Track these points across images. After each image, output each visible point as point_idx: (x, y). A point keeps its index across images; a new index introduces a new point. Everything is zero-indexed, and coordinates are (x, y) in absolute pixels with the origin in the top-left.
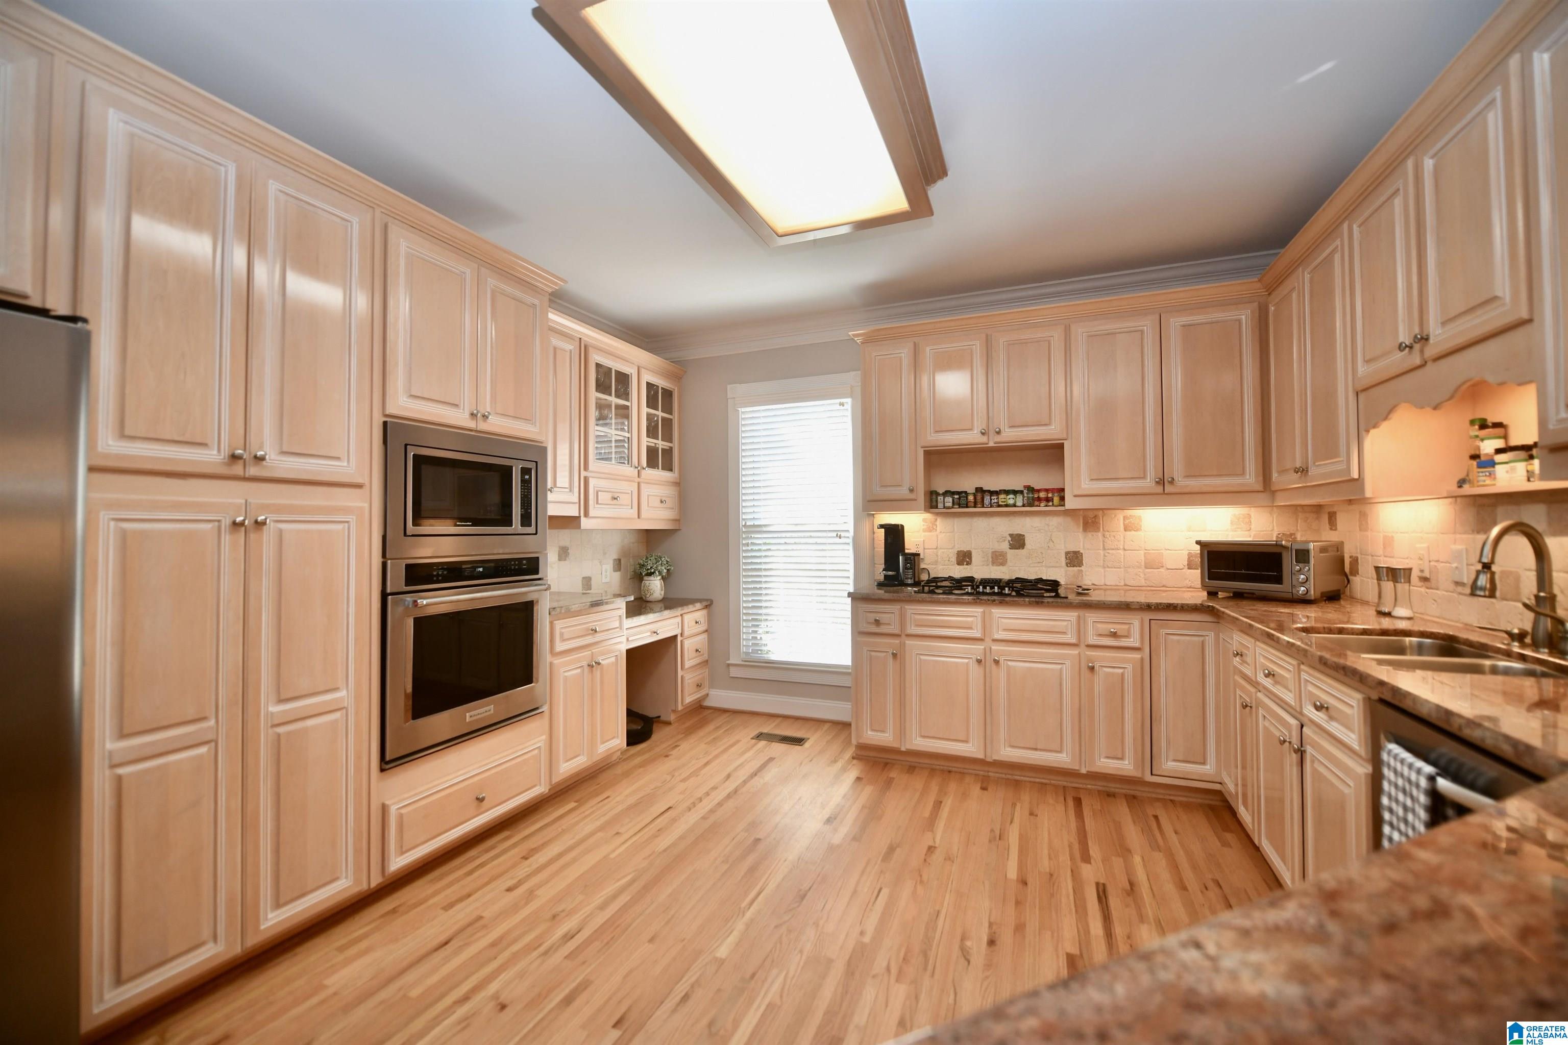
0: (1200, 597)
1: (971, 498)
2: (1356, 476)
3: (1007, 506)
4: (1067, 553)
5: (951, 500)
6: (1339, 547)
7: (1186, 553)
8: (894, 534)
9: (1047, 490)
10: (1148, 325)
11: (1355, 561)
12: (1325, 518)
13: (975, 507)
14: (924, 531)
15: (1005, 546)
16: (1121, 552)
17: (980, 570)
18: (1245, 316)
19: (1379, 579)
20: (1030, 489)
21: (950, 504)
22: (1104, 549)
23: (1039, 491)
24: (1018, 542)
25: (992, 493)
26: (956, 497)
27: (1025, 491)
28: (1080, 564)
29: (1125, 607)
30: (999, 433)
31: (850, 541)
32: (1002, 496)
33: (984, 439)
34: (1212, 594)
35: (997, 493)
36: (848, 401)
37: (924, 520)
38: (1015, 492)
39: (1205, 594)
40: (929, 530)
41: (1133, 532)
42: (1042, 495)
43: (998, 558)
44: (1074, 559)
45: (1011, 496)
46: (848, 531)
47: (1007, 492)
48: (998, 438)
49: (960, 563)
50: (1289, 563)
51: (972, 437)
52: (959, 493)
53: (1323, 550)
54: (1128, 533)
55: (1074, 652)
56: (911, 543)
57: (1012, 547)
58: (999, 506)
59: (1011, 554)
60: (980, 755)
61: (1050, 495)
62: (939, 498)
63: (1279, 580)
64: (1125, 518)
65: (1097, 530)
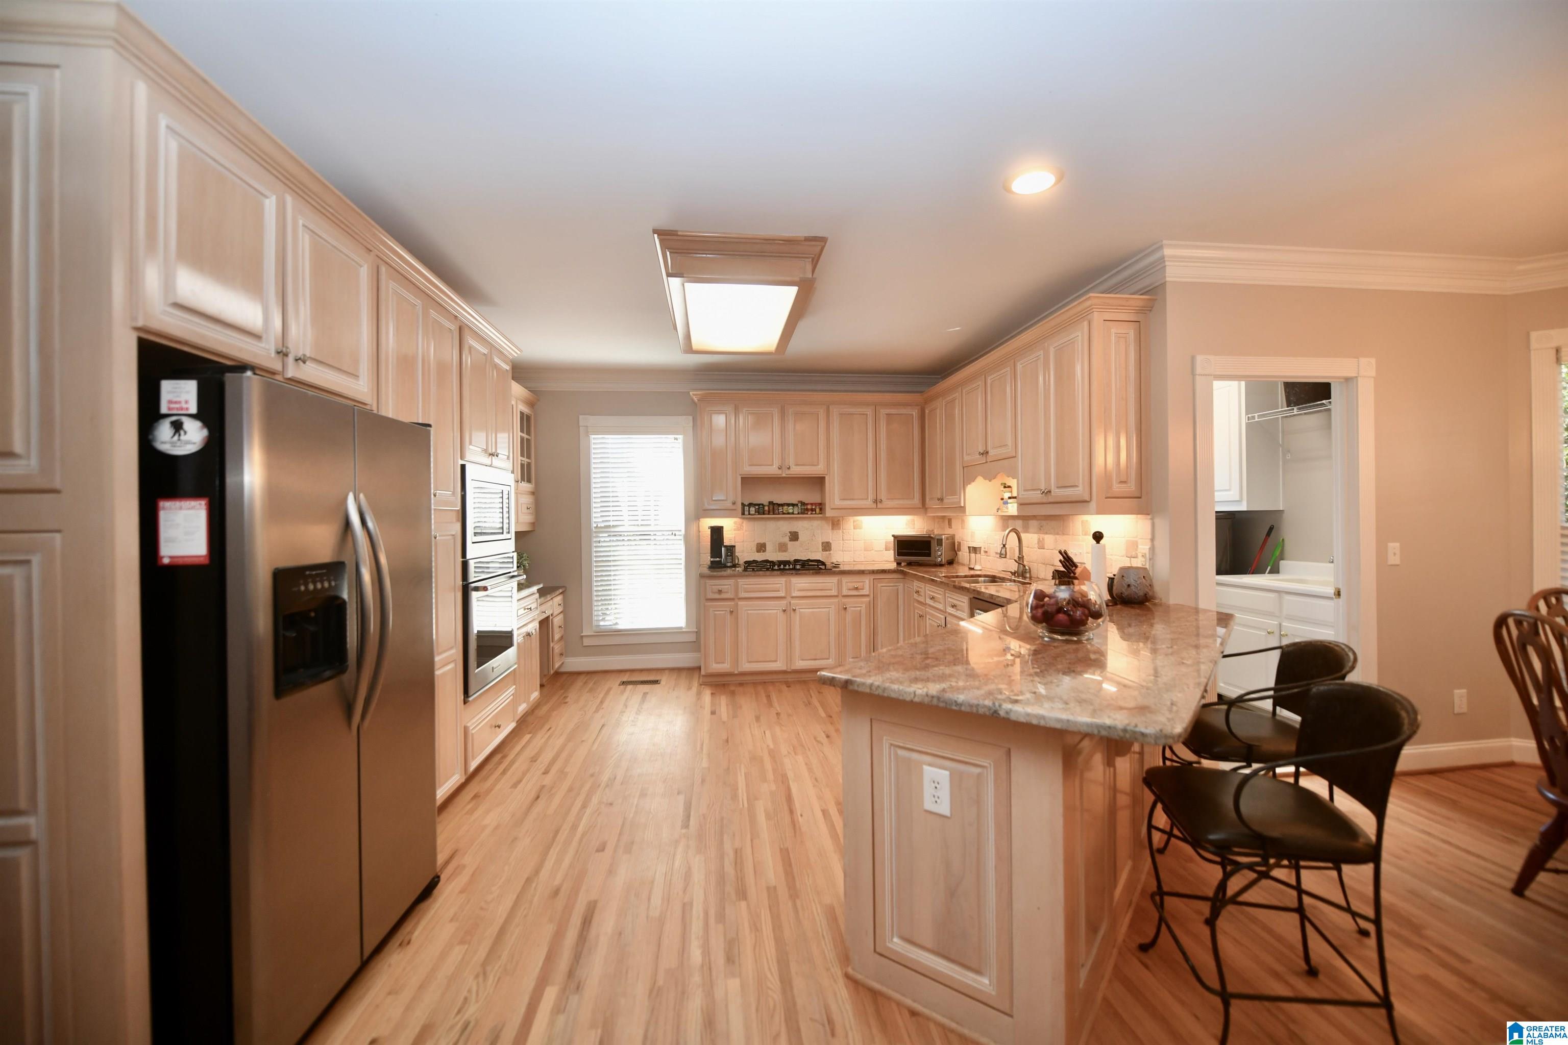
0: (893, 566)
1: (766, 508)
2: (963, 505)
3: (788, 513)
4: (823, 543)
5: (754, 509)
6: (953, 537)
7: (884, 541)
8: (717, 532)
9: (812, 504)
10: (869, 411)
11: (959, 544)
12: (947, 522)
13: (769, 514)
14: (735, 530)
15: (787, 539)
16: (852, 541)
17: (772, 555)
18: (915, 413)
19: (970, 552)
20: (803, 504)
21: (754, 512)
22: (843, 540)
23: (807, 504)
24: (794, 536)
25: (779, 505)
26: (757, 507)
27: (799, 505)
28: (830, 550)
29: (862, 572)
30: (789, 468)
31: (682, 537)
32: (785, 507)
33: (780, 472)
34: (899, 564)
35: (782, 505)
36: (680, 437)
37: (735, 523)
38: (793, 505)
39: (895, 564)
40: (738, 529)
41: (858, 530)
42: (809, 507)
43: (783, 547)
44: (827, 546)
45: (791, 507)
46: (680, 531)
47: (788, 505)
48: (788, 472)
49: (758, 551)
50: (934, 545)
51: (772, 470)
52: (759, 505)
53: (947, 539)
54: (855, 530)
55: (835, 600)
56: (729, 537)
57: (791, 540)
58: (784, 514)
59: (791, 544)
60: (784, 668)
61: (814, 507)
62: (745, 508)
63: (929, 555)
64: (854, 522)
65: (839, 529)
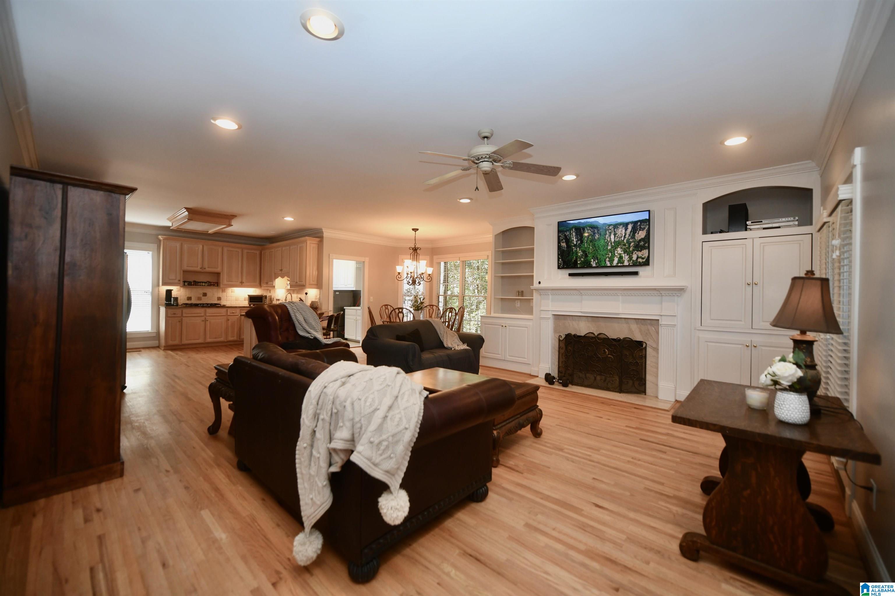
0: (248, 306)
1: (193, 283)
2: (274, 285)
3: (203, 286)
4: (217, 297)
5: (187, 283)
6: (271, 296)
7: (244, 297)
8: (169, 292)
9: (213, 283)
10: (240, 250)
11: (273, 298)
12: (269, 291)
13: (194, 285)
14: (177, 291)
15: (201, 296)
16: (230, 297)
17: (194, 301)
18: (258, 252)
19: (277, 301)
20: (209, 282)
21: (186, 285)
22: (226, 296)
23: (211, 283)
24: (205, 295)
25: (198, 282)
26: (188, 283)
27: (208, 283)
28: (221, 300)
29: (236, 307)
30: (205, 269)
31: (150, 294)
32: (201, 283)
33: (201, 270)
34: (250, 305)
35: (200, 282)
37: (177, 288)
38: (205, 283)
39: (248, 305)
40: (178, 291)
41: (233, 293)
42: (212, 283)
43: (199, 299)
44: (219, 299)
45: (204, 283)
46: (149, 291)
47: (203, 282)
48: (204, 270)
49: (188, 300)
50: (264, 299)
51: (198, 269)
52: (189, 282)
53: (269, 296)
54: (232, 293)
55: (225, 317)
56: (174, 294)
57: (203, 296)
58: (200, 286)
59: (203, 298)
60: (202, 342)
61: (214, 284)
62: (184, 283)
63: (262, 302)
64: (231, 290)
65: (225, 292)
